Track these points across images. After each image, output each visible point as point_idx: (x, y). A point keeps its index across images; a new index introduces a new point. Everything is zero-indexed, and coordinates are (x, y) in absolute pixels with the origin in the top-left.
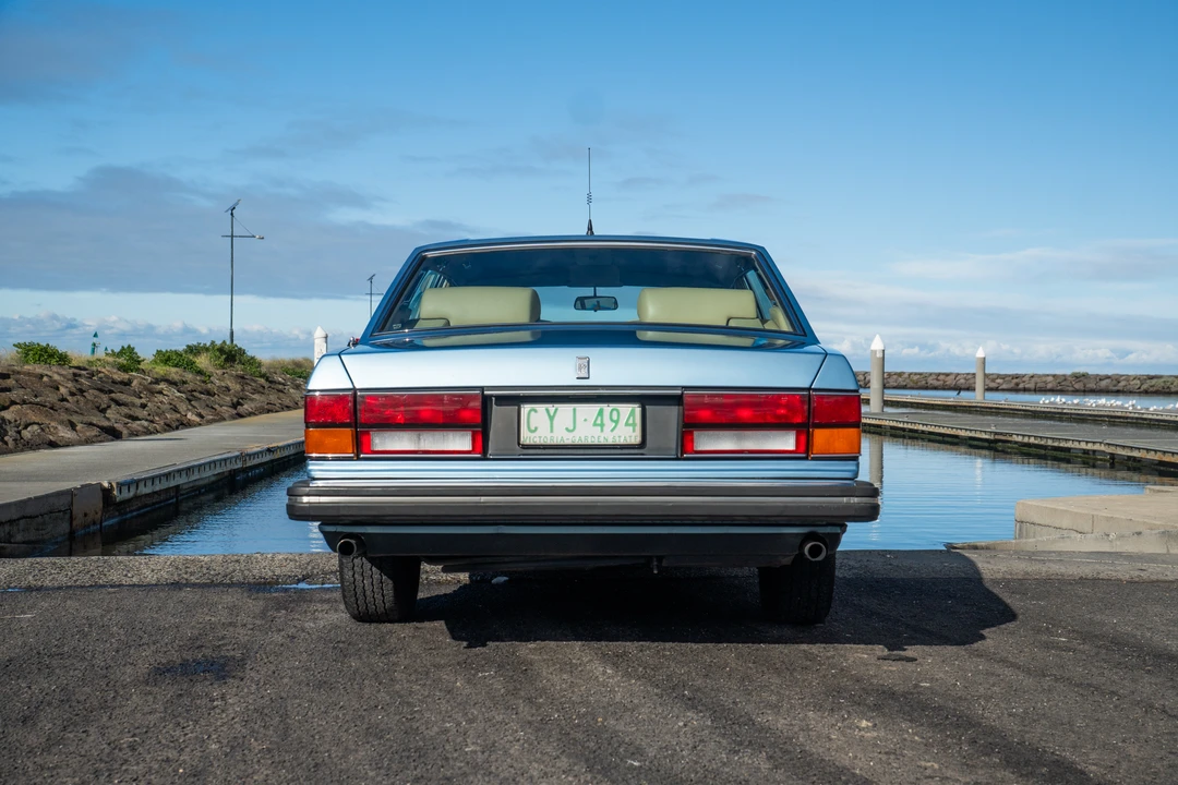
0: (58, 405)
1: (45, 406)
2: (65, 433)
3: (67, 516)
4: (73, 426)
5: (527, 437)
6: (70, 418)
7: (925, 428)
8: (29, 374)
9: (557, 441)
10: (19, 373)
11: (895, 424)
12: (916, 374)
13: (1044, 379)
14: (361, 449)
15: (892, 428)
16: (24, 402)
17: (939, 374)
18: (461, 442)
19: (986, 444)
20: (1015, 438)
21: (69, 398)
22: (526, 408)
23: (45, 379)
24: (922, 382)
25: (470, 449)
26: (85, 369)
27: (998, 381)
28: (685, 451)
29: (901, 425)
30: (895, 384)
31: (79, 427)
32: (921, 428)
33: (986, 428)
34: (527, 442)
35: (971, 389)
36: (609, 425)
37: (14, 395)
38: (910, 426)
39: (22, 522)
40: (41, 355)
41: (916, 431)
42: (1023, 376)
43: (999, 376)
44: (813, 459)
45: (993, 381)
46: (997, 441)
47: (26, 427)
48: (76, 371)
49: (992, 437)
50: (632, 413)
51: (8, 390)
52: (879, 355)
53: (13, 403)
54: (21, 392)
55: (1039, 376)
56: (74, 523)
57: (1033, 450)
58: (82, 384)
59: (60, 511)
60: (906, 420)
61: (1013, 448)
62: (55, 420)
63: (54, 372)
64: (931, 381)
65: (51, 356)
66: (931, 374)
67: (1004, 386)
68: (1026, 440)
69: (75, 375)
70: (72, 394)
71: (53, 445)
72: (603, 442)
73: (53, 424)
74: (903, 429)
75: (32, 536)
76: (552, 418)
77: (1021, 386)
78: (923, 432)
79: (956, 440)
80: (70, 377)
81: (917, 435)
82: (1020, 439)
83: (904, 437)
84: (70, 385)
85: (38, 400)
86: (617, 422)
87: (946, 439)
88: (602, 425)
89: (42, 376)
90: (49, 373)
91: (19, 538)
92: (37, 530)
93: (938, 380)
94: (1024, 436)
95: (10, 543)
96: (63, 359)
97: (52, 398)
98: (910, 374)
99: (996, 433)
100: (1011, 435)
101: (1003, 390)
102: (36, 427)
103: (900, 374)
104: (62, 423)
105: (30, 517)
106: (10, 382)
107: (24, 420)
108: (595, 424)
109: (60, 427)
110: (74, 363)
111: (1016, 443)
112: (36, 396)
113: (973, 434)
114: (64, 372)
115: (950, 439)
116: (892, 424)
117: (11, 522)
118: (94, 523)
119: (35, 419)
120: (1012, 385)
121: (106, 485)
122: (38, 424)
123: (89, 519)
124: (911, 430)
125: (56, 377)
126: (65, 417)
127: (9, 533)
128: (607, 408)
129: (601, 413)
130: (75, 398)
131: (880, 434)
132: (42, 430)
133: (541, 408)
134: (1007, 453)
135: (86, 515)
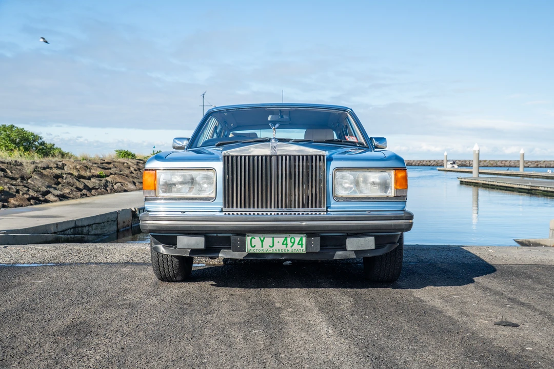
0: (129, 175)
1: (124, 175)
2: (131, 186)
3: (116, 223)
4: (134, 183)
6: (134, 180)
7: (498, 184)
8: (119, 162)
10: (115, 162)
11: (484, 182)
12: (492, 161)
13: (550, 163)
15: (483, 184)
16: (116, 174)
17: (502, 161)
19: (527, 191)
20: (541, 188)
21: (134, 172)
23: (125, 164)
24: (495, 165)
26: (142, 160)
27: (529, 163)
29: (487, 183)
30: (483, 165)
31: (137, 184)
32: (496, 184)
33: (527, 184)
35: (517, 167)
37: (111, 171)
38: (491, 183)
39: (94, 226)
40: (125, 155)
41: (494, 185)
42: (540, 161)
43: (529, 162)
45: (527, 163)
46: (532, 190)
47: (115, 184)
48: (138, 161)
49: (530, 188)
51: (110, 169)
52: (477, 152)
53: (111, 174)
54: (115, 169)
55: (547, 161)
56: (119, 226)
57: (549, 194)
58: (140, 166)
59: (112, 221)
60: (489, 180)
61: (539, 193)
62: (127, 181)
63: (130, 161)
64: (499, 164)
65: (129, 155)
66: (499, 161)
67: (532, 166)
68: (546, 189)
69: (138, 162)
70: (135, 170)
71: (125, 191)
73: (126, 183)
74: (488, 185)
75: (99, 232)
77: (539, 166)
78: (497, 186)
79: (513, 189)
80: (136, 163)
81: (494, 187)
82: (543, 189)
83: (488, 188)
84: (135, 167)
85: (121, 173)
87: (508, 189)
89: (124, 163)
90: (127, 162)
91: (93, 232)
92: (101, 229)
93: (502, 163)
94: (545, 187)
95: (89, 235)
96: (133, 156)
97: (127, 172)
98: (490, 161)
99: (532, 186)
100: (539, 187)
101: (531, 167)
102: (119, 184)
103: (485, 161)
104: (130, 182)
105: (98, 224)
106: (111, 166)
107: (115, 181)
109: (129, 184)
110: (138, 158)
111: (541, 190)
112: (121, 171)
113: (520, 187)
114: (133, 162)
115: (510, 189)
116: (483, 182)
117: (89, 226)
118: (128, 226)
119: (119, 180)
120: (535, 165)
121: (133, 209)
122: (120, 182)
123: (126, 224)
124: (492, 185)
125: (130, 164)
126: (131, 180)
127: (88, 231)
130: (136, 172)
131: (477, 186)
132: (122, 185)
134: (537, 195)
135: (124, 222)
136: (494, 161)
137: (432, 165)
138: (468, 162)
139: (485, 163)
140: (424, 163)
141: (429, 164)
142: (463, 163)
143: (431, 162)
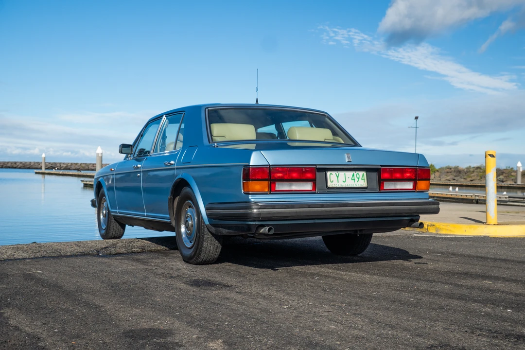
5: (330, 185)
9: (340, 186)
14: (272, 190)
18: (308, 187)
22: (329, 173)
25: (312, 189)
28: (381, 189)
34: (330, 186)
36: (356, 180)
44: (417, 192)
50: (363, 175)
52: (100, 155)
72: (355, 186)
76: (338, 177)
86: (359, 178)
88: (354, 180)
108: (352, 179)
128: (355, 173)
129: (353, 175)
133: (334, 173)
136: (86, 164)
137: (19, 167)
138: (58, 165)
139: (76, 166)
140: (9, 165)
141: (15, 166)
142: (53, 165)
143: (17, 164)
